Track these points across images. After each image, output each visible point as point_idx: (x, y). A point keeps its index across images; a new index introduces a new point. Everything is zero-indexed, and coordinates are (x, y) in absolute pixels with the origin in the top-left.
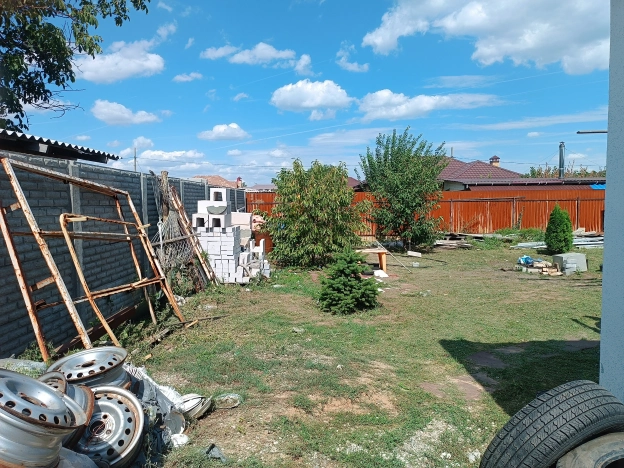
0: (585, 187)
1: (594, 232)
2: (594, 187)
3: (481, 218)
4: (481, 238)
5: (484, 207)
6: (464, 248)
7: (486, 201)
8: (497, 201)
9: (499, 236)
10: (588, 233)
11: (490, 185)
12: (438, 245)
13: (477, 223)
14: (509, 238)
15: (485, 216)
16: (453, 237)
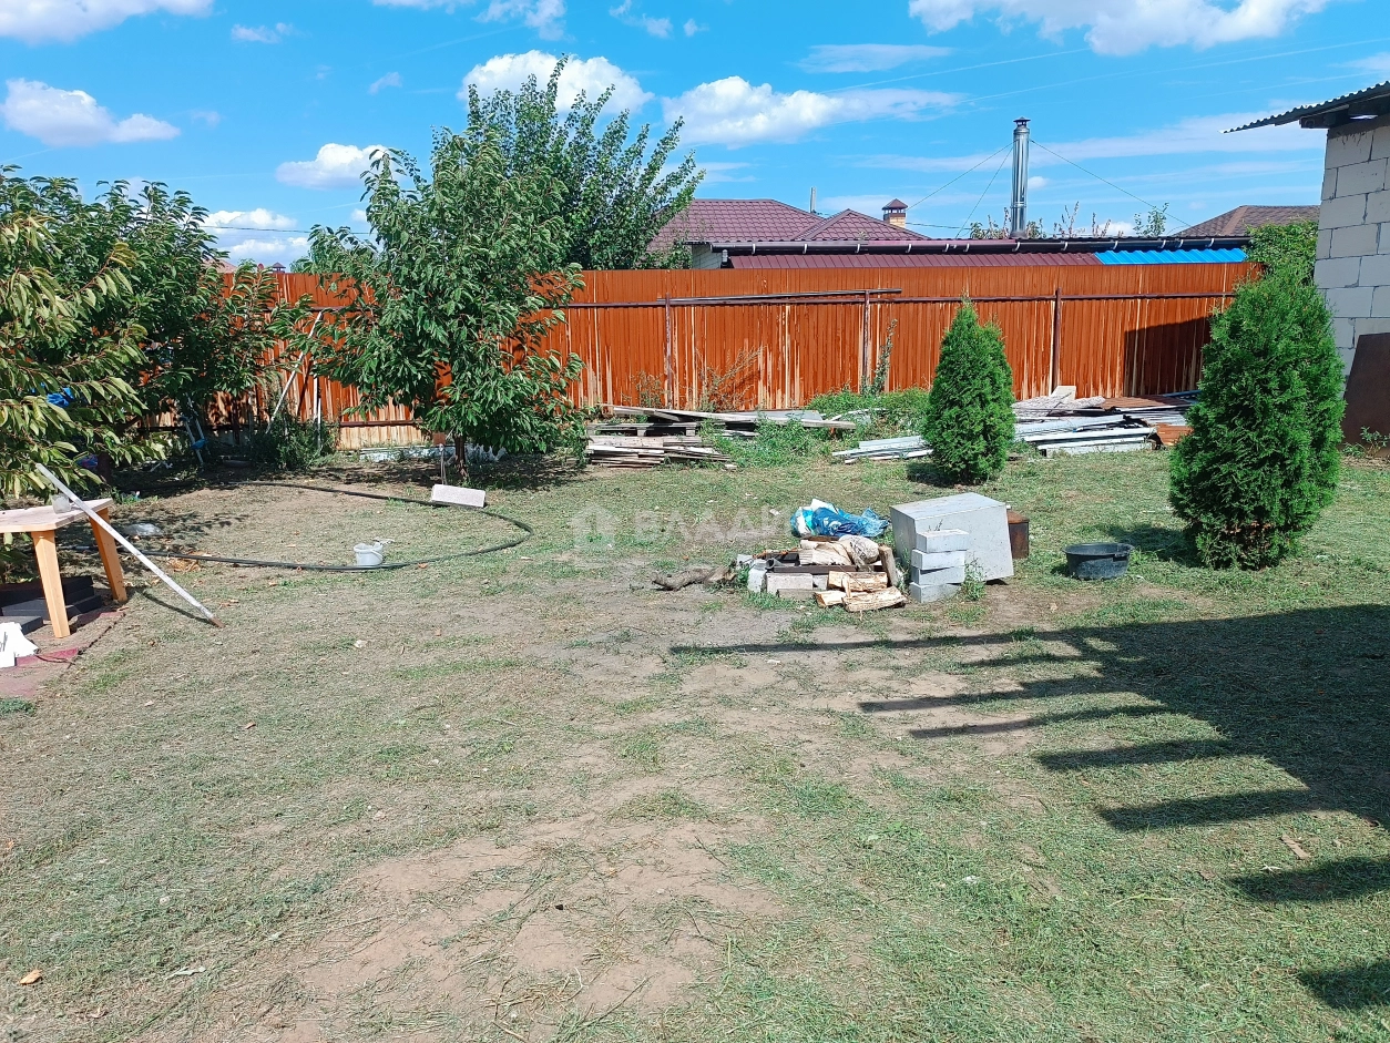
0: (1079, 258)
1: (1096, 400)
2: (1107, 258)
3: (762, 360)
4: (750, 426)
5: (772, 324)
6: (684, 460)
7: (780, 301)
8: (812, 302)
9: (813, 418)
10: (1082, 403)
11: (798, 251)
12: (599, 455)
13: (754, 377)
14: (843, 424)
15: (778, 354)
16: (659, 427)
